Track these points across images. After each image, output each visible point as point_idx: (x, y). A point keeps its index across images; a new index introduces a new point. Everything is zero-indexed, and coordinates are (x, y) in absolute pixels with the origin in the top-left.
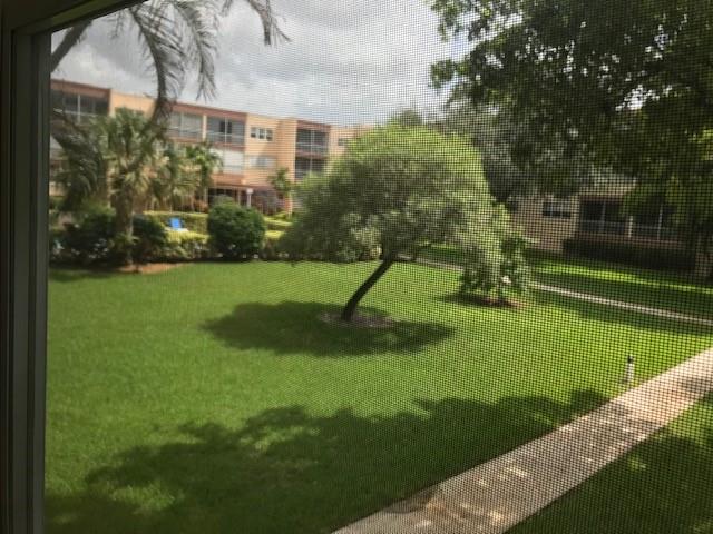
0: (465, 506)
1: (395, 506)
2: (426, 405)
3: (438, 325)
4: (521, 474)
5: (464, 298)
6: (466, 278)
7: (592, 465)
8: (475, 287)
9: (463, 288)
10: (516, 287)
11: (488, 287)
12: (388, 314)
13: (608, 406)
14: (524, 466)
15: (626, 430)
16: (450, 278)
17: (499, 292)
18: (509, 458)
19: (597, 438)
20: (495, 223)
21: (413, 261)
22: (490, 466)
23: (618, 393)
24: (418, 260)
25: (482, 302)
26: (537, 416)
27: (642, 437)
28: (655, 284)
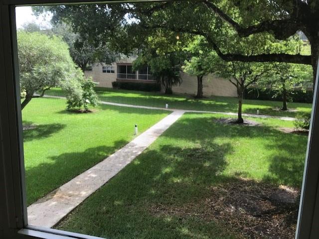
0: (71, 192)
1: (40, 200)
2: (53, 158)
3: (58, 124)
4: (94, 176)
5: (70, 111)
6: (69, 102)
7: (122, 166)
8: (74, 106)
9: (69, 107)
10: (92, 104)
11: (80, 105)
12: (32, 123)
13: (128, 145)
14: (95, 173)
15: (134, 152)
16: (62, 103)
17: (85, 107)
18: (89, 171)
19: (124, 156)
20: (78, 76)
21: (41, 96)
22: (81, 176)
23: (132, 139)
24: (45, 96)
25: (78, 112)
26: (101, 153)
27: (140, 153)
28: (148, 97)
